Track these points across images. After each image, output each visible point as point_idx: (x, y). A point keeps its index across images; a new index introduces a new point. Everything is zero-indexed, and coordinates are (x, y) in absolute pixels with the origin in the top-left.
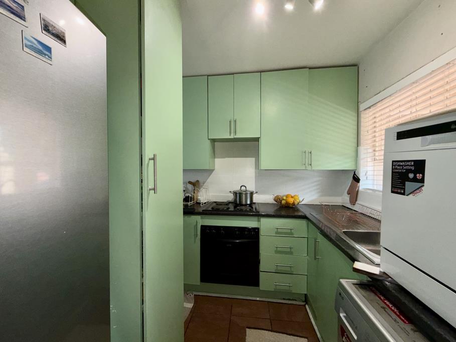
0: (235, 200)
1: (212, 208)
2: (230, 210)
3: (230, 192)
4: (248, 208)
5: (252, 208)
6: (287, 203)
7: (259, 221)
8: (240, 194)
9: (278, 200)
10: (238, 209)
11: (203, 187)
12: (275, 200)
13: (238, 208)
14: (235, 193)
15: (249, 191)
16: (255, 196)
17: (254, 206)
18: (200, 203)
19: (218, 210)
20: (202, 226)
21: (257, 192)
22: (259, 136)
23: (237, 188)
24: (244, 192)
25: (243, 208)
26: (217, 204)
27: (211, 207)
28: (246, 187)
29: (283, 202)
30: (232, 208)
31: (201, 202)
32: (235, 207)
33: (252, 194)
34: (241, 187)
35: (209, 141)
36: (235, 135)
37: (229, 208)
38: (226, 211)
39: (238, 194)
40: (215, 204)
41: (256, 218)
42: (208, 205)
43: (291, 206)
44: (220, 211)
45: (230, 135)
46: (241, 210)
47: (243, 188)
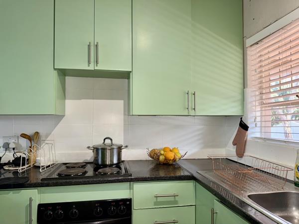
0: (96, 159)
1: (59, 175)
2: (87, 175)
3: (89, 147)
4: (115, 170)
5: (120, 168)
6: (166, 159)
7: (131, 188)
8: (104, 150)
9: (154, 155)
10: (100, 173)
11: (46, 142)
12: (150, 156)
13: (100, 170)
14: (96, 149)
15: (116, 145)
16: (124, 151)
17: (122, 166)
18: (39, 167)
19: (68, 176)
20: (40, 206)
21: (126, 147)
22: (131, 70)
23: (98, 142)
24: (109, 146)
25: (108, 170)
26: (68, 167)
27: (56, 173)
28: (111, 140)
29: (162, 158)
30: (90, 172)
31: (42, 165)
32: (96, 170)
33: (120, 149)
34: (104, 140)
35: (56, 72)
36: (97, 66)
37: (86, 172)
38: (82, 178)
39: (100, 151)
40: (64, 167)
41: (127, 184)
42: (52, 170)
43: (171, 162)
44: (73, 178)
45: (89, 66)
46: (105, 174)
47: (108, 141)
